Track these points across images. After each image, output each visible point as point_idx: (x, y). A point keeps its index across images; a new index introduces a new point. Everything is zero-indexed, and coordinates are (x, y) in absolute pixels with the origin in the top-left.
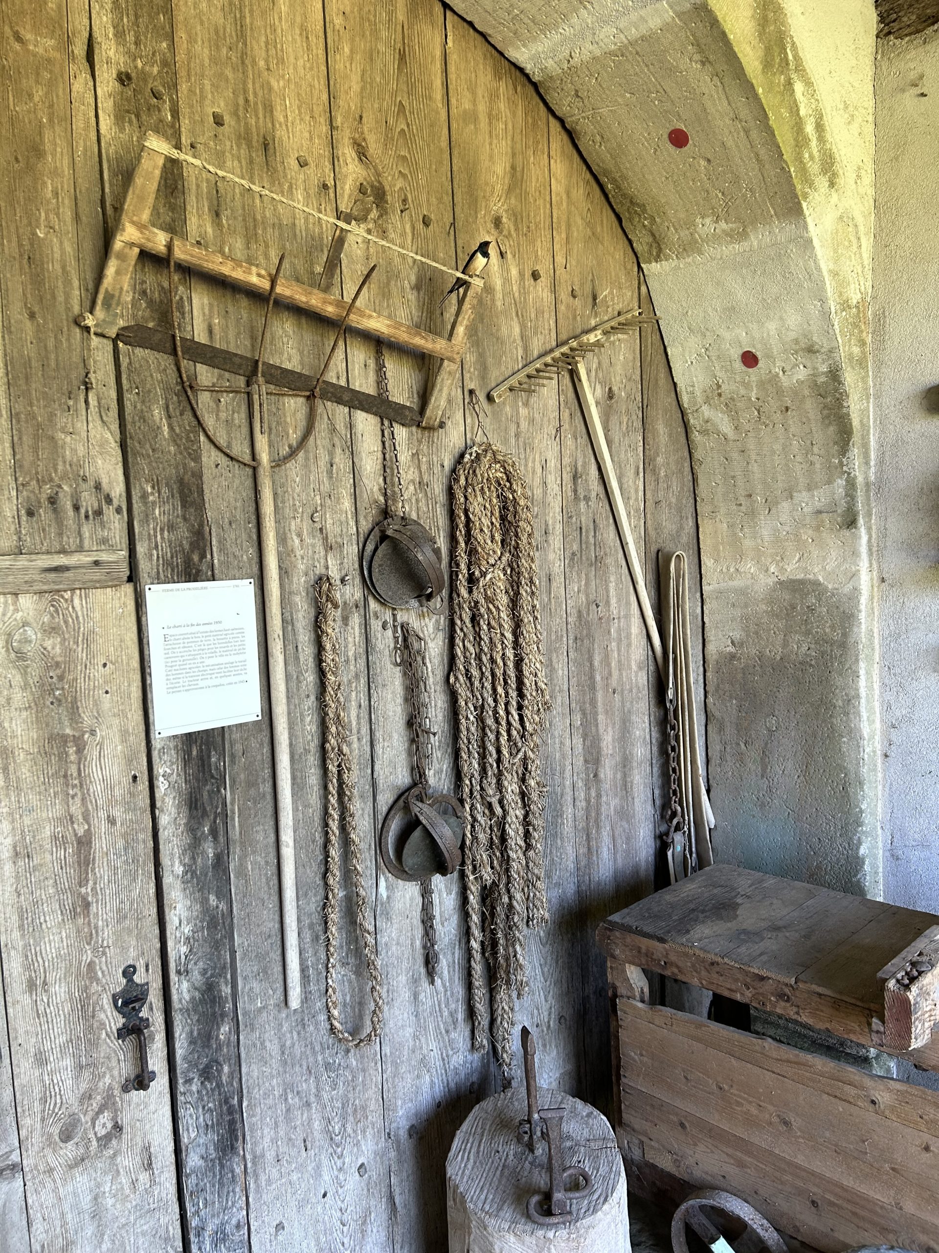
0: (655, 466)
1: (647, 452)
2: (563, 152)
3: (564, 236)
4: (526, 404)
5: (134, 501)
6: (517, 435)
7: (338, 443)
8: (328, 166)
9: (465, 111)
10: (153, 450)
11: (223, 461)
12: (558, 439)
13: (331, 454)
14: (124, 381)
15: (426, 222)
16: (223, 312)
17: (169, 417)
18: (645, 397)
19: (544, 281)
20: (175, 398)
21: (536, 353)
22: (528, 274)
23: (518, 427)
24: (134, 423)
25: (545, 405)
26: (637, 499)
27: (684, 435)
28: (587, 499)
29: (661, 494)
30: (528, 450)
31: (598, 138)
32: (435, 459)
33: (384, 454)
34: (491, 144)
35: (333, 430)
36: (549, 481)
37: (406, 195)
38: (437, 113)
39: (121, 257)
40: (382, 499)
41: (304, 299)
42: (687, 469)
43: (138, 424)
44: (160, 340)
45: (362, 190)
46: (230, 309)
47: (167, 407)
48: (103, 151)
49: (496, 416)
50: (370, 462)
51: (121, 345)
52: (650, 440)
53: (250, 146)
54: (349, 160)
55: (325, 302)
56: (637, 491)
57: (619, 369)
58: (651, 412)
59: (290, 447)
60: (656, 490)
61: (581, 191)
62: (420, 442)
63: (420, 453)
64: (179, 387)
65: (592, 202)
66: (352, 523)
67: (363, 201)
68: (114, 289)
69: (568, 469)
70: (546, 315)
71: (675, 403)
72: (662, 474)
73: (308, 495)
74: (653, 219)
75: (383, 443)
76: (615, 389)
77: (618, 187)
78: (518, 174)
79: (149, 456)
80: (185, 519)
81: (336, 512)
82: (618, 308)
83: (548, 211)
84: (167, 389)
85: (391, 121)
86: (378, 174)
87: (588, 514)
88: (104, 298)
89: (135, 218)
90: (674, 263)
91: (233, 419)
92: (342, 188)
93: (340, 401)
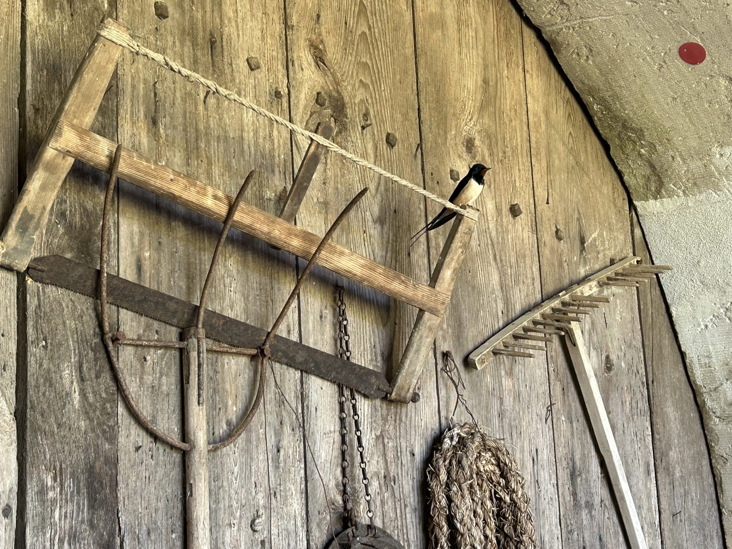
0: (668, 463)
1: (657, 443)
2: (539, 66)
3: (544, 164)
4: (510, 373)
5: (28, 499)
6: (501, 415)
7: (286, 420)
8: (282, 71)
9: (431, 15)
10: (59, 426)
11: (145, 440)
12: (549, 420)
13: (279, 434)
14: (30, 331)
15: (390, 141)
16: (156, 244)
17: (82, 379)
18: (649, 369)
19: (524, 219)
20: (91, 354)
21: (518, 308)
22: (505, 210)
23: (502, 403)
24: (37, 386)
25: (532, 376)
26: (650, 509)
27: (698, 422)
28: (589, 506)
29: (678, 502)
30: (515, 436)
31: (585, 51)
32: (404, 444)
33: (343, 436)
34: (460, 53)
35: (281, 401)
36: (541, 480)
37: (367, 109)
38: (401, 15)
39: (51, 168)
40: (339, 499)
41: (265, 229)
42: (706, 469)
43: (42, 389)
44: (80, 277)
45: (319, 100)
46: (164, 240)
47: (81, 366)
48: (28, 41)
49: (475, 387)
50: (325, 446)
51: (29, 281)
52: (658, 426)
53: (194, 44)
54: (305, 65)
55: (290, 233)
56: (649, 497)
57: (615, 332)
58: (658, 390)
59: (229, 423)
60: (672, 497)
61: (561, 112)
62: (385, 420)
63: (385, 434)
64: (97, 340)
65: (574, 125)
66: (302, 534)
67: (320, 114)
68: (34, 208)
69: (564, 463)
70: (528, 261)
71: (684, 378)
72: (678, 474)
73: (249, 492)
74: (652, 146)
75: (342, 420)
76: (613, 357)
77: (608, 109)
78: (491, 89)
79: (53, 434)
80: (92, 526)
81: (282, 518)
82: (611, 253)
83: (525, 135)
84: (82, 341)
85: (351, 22)
86: (337, 83)
87: (592, 527)
88: (21, 219)
89: (75, 121)
90: (680, 200)
91: (160, 385)
92: (297, 97)
93: (291, 364)
